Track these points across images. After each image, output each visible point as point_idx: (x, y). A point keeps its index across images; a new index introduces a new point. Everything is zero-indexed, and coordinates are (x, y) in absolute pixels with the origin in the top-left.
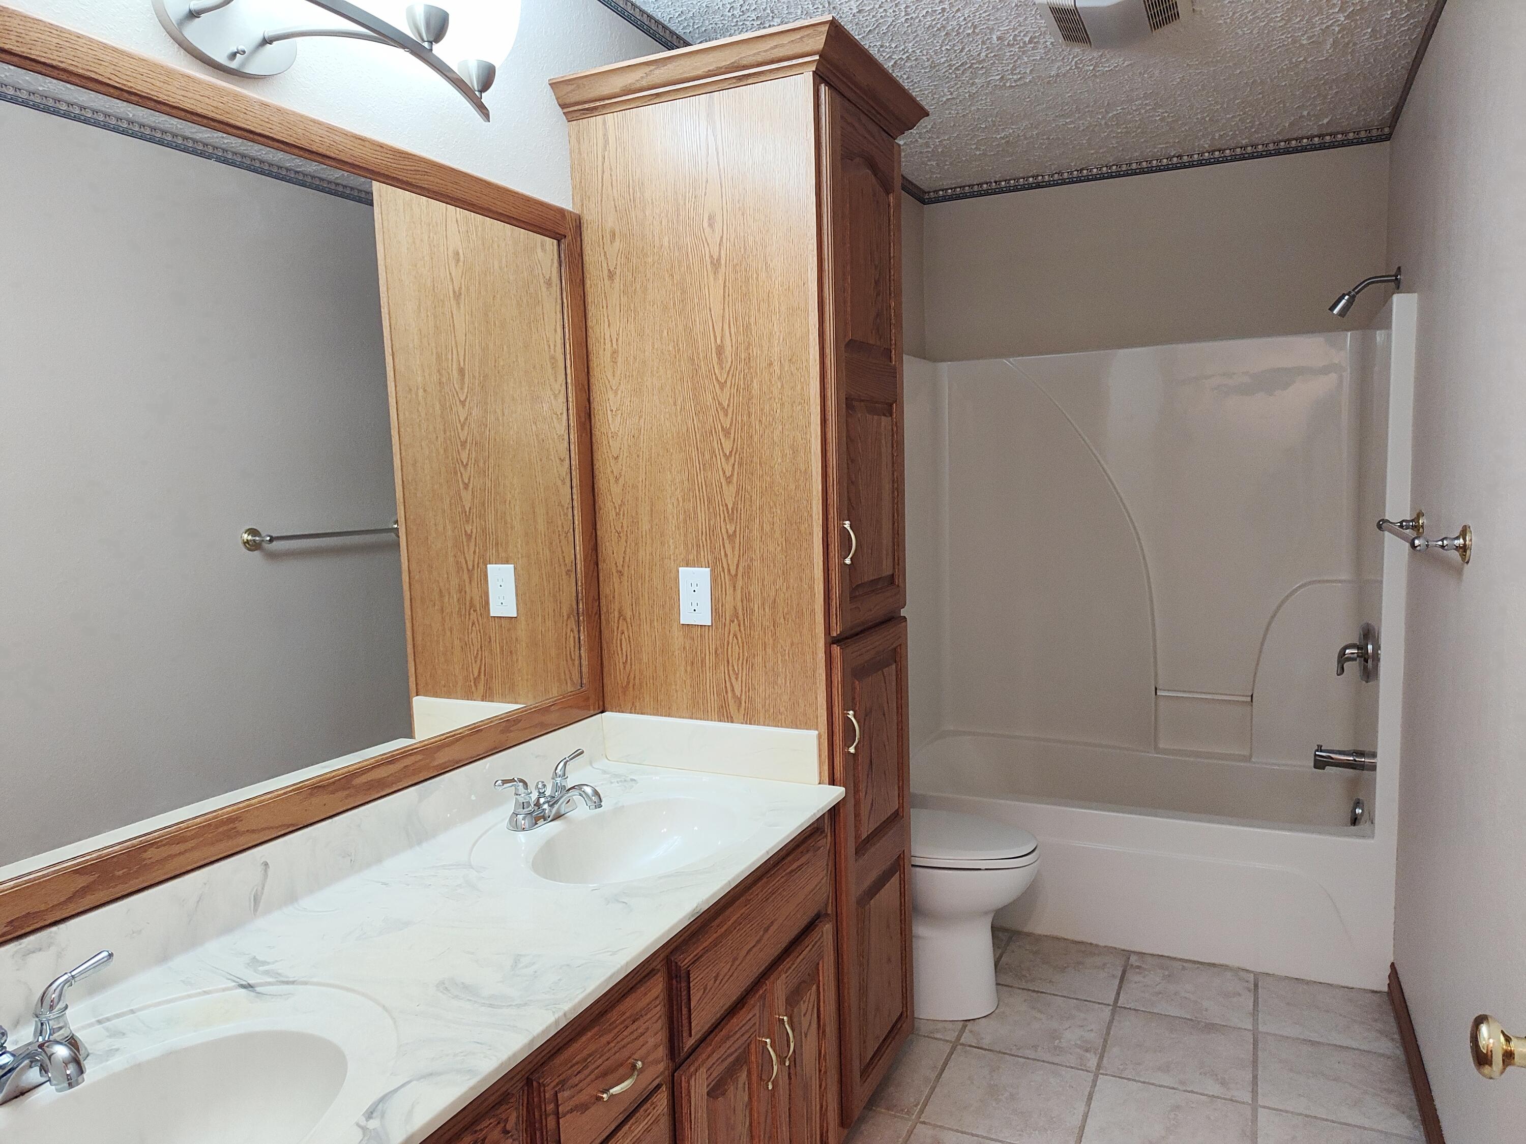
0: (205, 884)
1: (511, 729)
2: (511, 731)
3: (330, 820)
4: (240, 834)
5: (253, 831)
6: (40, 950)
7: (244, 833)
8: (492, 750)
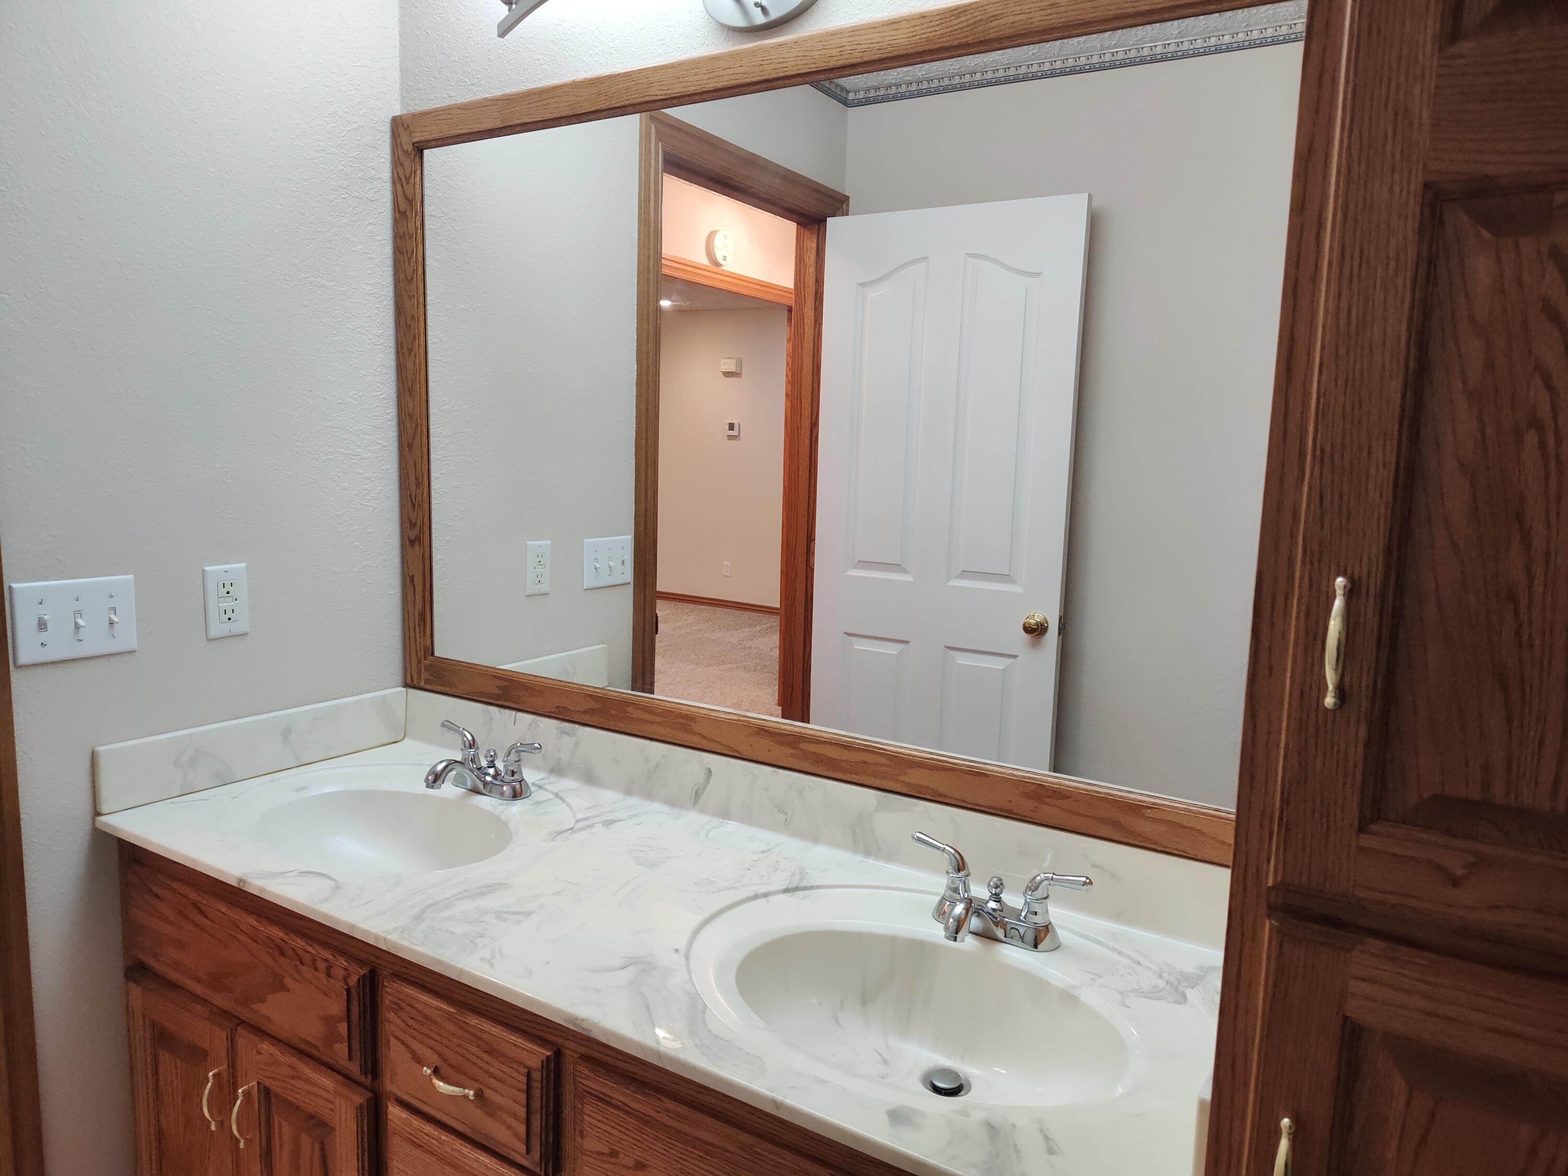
0: (663, 756)
1: (1045, 800)
2: (1044, 803)
3: (774, 769)
4: (692, 732)
5: (704, 737)
6: (569, 735)
7: (696, 733)
8: (1002, 810)
